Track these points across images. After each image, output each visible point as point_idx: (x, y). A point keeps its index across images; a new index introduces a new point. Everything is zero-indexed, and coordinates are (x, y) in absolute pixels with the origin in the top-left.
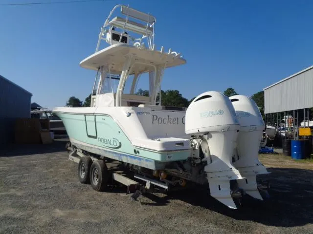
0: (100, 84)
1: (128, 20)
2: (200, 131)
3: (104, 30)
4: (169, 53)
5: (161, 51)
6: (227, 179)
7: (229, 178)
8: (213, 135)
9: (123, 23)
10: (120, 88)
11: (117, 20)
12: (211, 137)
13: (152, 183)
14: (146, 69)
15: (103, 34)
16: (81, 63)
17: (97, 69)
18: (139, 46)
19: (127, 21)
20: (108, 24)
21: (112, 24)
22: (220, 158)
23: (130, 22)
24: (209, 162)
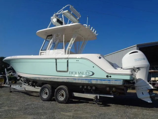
2: (135, 67)
6: (146, 89)
7: (147, 88)
8: (141, 69)
10: (69, 47)
11: (67, 12)
12: (140, 70)
13: (100, 95)
21: (64, 13)
22: (143, 79)
24: (136, 82)
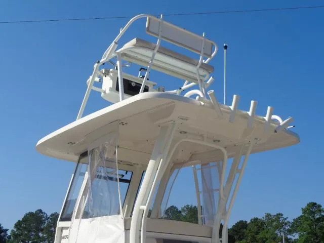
0: (84, 193)
1: (160, 48)
3: (100, 69)
4: (266, 118)
5: (250, 113)
9: (149, 53)
10: (143, 203)
11: (135, 46)
14: (193, 157)
15: (97, 79)
16: (40, 142)
17: (77, 158)
18: (200, 99)
19: (157, 49)
20: (113, 55)
21: (124, 54)
23: (163, 50)
